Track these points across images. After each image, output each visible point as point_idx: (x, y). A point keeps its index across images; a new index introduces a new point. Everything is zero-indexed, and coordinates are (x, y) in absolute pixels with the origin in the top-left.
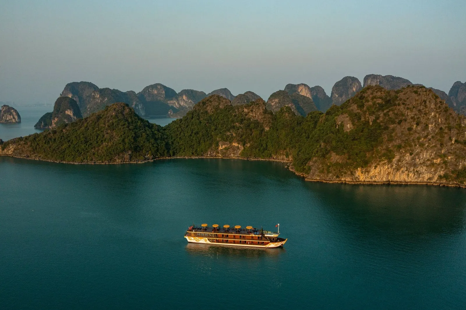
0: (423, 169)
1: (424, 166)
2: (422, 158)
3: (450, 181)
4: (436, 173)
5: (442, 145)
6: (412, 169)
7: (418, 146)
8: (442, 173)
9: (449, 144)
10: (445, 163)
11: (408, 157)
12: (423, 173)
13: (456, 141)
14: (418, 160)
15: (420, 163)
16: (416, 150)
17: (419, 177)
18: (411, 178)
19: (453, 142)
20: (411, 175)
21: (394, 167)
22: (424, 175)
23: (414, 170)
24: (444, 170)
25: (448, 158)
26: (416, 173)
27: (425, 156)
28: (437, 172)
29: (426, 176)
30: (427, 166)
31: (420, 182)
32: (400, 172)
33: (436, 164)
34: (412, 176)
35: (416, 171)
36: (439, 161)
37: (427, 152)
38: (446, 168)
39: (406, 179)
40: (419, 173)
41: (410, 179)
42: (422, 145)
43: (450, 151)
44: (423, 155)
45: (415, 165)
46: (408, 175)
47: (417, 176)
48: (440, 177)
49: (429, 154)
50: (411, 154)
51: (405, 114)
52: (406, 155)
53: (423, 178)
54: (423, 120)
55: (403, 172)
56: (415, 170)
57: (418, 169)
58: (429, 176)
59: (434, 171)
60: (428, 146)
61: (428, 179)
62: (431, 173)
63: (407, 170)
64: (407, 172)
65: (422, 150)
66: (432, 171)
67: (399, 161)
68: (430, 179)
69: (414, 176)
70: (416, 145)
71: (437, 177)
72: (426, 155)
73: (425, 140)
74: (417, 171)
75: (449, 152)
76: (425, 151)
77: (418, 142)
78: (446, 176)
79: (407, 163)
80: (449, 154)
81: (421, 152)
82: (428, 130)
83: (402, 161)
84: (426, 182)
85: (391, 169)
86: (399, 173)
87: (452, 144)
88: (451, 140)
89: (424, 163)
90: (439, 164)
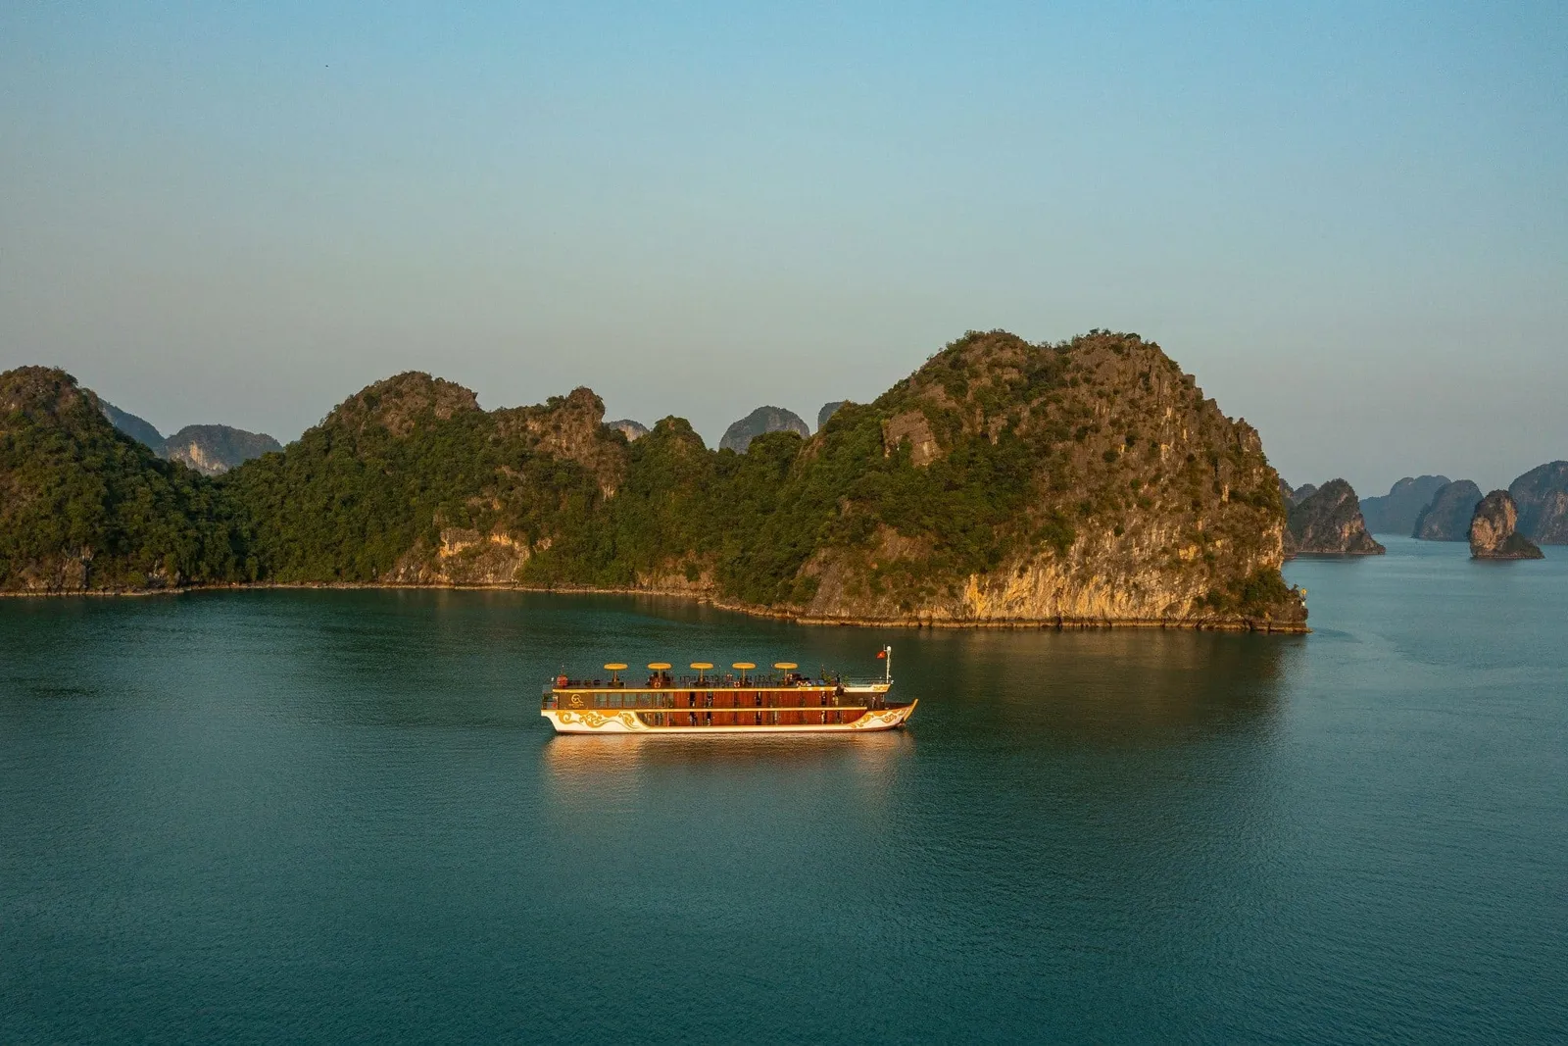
0: (1150, 579)
1: (1154, 568)
2: (1148, 547)
3: (1225, 613)
4: (1186, 590)
5: (1196, 505)
6: (1123, 578)
7: (1135, 506)
8: (1202, 590)
9: (1216, 503)
10: (1209, 558)
11: (1109, 543)
12: (1153, 591)
13: (1233, 495)
14: (1136, 551)
15: (1144, 561)
16: (1131, 521)
17: (1142, 604)
18: (1120, 606)
19: (1225, 498)
20: (1120, 596)
21: (1073, 571)
22: (1154, 599)
23: (1126, 581)
24: (1207, 581)
25: (1214, 546)
26: (1133, 592)
27: (1154, 537)
28: (1190, 586)
29: (1162, 600)
30: (1162, 570)
31: (1145, 621)
32: (1092, 587)
33: (1185, 561)
34: (1124, 601)
35: (1134, 583)
36: (1190, 553)
37: (1159, 528)
38: (1211, 576)
39: (1107, 609)
40: (1140, 592)
41: (1117, 610)
42: (1145, 504)
43: (1219, 524)
44: (1150, 534)
45: (1130, 568)
46: (1113, 596)
47: (1135, 602)
48: (1199, 603)
49: (1166, 533)
50: (1118, 532)
51: (1095, 409)
52: (1104, 533)
53: (1153, 605)
54: (1146, 432)
55: (1098, 588)
56: (1131, 582)
57: (1139, 578)
58: (1168, 599)
59: (1180, 584)
60: (1161, 507)
61: (1165, 611)
62: (1172, 590)
63: (1108, 582)
64: (1109, 588)
65: (1145, 520)
66: (1175, 583)
67: (1085, 552)
68: (1172, 608)
69: (1128, 601)
70: (1129, 506)
71: (1190, 601)
72: (1156, 536)
73: (1153, 489)
74: (1135, 586)
75: (1216, 528)
76: (1155, 524)
77: (1136, 494)
78: (1213, 600)
79: (1108, 560)
80: (1218, 533)
81: (1144, 527)
82: (1159, 461)
83: (1096, 554)
84: (1161, 620)
85: (1066, 578)
86: (1086, 592)
87: (1222, 505)
88: (1220, 492)
89: (1153, 559)
90: (1193, 564)
